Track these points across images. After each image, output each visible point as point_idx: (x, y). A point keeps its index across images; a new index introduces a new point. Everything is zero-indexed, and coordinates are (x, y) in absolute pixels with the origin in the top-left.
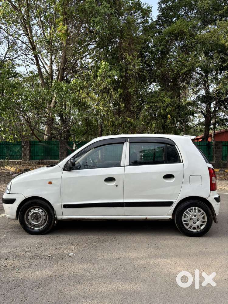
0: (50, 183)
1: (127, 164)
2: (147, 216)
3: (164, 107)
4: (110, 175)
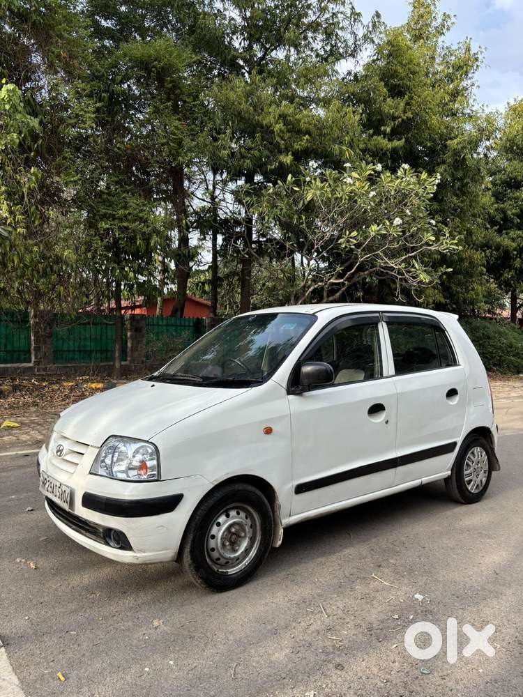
0: (268, 431)
1: (392, 371)
2: (423, 479)
3: (144, 234)
4: (376, 398)
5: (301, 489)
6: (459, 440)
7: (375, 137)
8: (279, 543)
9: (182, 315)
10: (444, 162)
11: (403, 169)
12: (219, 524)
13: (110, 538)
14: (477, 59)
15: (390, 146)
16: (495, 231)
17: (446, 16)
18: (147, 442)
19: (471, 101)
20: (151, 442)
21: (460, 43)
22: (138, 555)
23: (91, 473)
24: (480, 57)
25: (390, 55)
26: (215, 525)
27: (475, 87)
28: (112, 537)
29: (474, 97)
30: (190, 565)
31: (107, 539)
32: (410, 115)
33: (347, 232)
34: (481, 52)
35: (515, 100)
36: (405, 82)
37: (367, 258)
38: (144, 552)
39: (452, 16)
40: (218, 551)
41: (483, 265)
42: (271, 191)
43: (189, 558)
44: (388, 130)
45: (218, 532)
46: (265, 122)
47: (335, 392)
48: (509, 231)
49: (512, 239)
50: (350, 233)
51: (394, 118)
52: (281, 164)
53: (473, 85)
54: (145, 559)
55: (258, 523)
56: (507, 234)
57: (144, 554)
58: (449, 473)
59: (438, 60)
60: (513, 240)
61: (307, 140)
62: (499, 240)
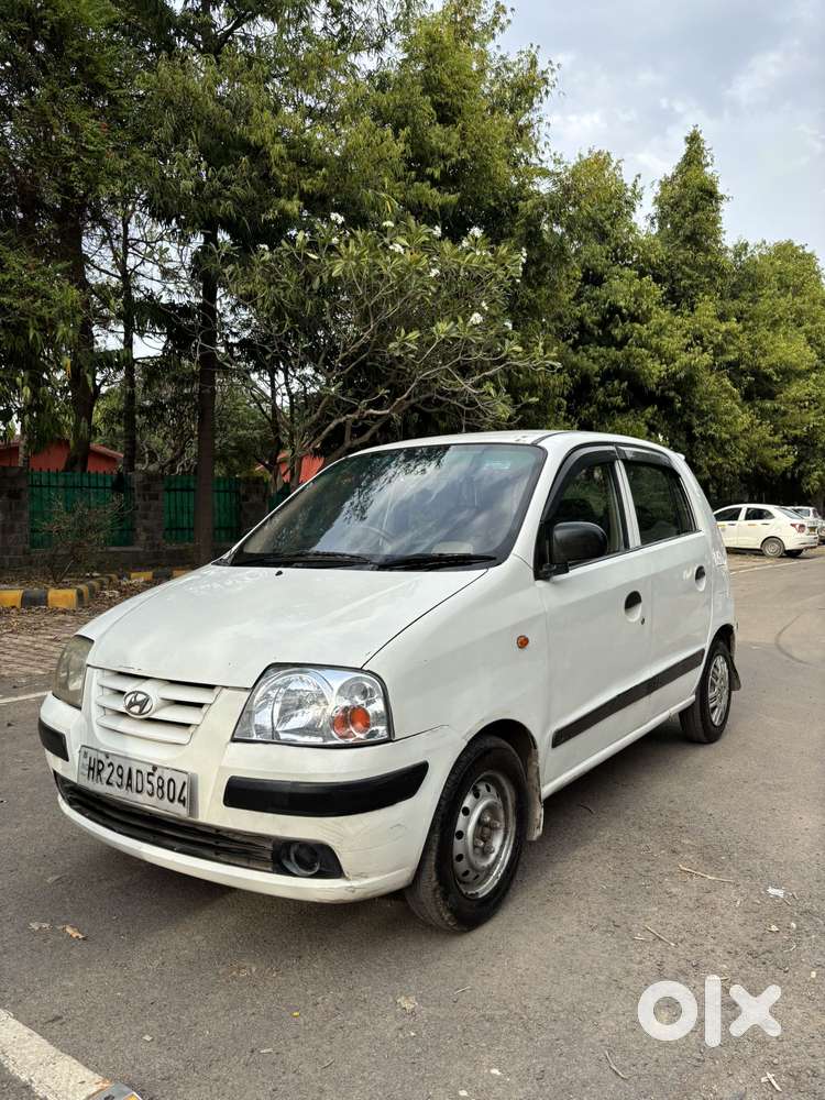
0: (523, 643)
1: (639, 540)
3: (41, 319)
4: (632, 583)
5: (561, 737)
6: (707, 646)
7: (417, 184)
8: (538, 832)
9: (84, 470)
10: (511, 234)
11: (473, 236)
12: (466, 812)
13: (289, 859)
14: (546, 81)
15: (439, 201)
16: (570, 346)
17: (500, 9)
18: (360, 670)
19: (540, 145)
20: (368, 671)
21: (521, 52)
22: (355, 884)
23: (234, 740)
24: (551, 77)
25: (430, 56)
26: (461, 815)
27: (543, 124)
28: (293, 857)
29: (546, 139)
30: (435, 890)
31: (285, 862)
32: (465, 154)
33: (403, 331)
34: (553, 70)
35: (590, 152)
36: (455, 101)
37: (428, 376)
38: (366, 877)
39: (508, 10)
40: (469, 860)
41: (562, 396)
42: (268, 256)
43: (434, 879)
44: (437, 174)
45: (467, 825)
46: (253, 138)
47: (585, 574)
48: (587, 346)
49: (593, 358)
50: (407, 333)
51: (444, 157)
52: (282, 211)
53: (540, 121)
54: (365, 890)
55: (510, 804)
56: (586, 351)
57: (366, 882)
58: (694, 696)
59: (490, 75)
60: (594, 360)
61: (324, 176)
62: (575, 359)
